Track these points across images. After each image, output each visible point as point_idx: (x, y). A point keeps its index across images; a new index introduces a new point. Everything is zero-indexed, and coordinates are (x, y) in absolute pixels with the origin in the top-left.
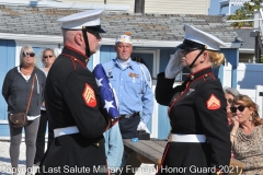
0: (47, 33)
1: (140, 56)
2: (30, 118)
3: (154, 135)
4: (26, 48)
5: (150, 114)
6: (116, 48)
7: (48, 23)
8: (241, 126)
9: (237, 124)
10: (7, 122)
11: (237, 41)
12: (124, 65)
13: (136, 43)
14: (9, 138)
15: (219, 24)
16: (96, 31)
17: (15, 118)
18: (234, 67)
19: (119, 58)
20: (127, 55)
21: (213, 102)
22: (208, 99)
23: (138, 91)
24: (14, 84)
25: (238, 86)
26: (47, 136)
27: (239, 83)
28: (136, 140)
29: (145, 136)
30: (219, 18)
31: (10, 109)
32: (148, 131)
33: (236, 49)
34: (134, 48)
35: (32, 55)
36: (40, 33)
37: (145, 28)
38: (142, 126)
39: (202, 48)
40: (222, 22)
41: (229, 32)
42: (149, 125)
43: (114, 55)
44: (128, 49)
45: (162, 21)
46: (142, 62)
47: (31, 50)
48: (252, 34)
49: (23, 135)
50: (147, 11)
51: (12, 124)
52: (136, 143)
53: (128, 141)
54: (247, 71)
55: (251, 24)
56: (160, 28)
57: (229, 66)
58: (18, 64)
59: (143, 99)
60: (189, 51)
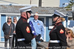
0: (15, 13)
1: (41, 19)
2: (10, 36)
3: (45, 40)
4: (9, 17)
5: (44, 35)
6: (34, 16)
7: (15, 10)
8: (69, 38)
9: (68, 37)
10: (4, 37)
11: (67, 14)
12: (36, 21)
13: (39, 15)
14: (4, 42)
15: (62, 10)
16: (30, 12)
17: (6, 36)
18: (67, 22)
19: (34, 19)
20: (37, 18)
21: (62, 31)
22: (60, 30)
23: (40, 28)
24: (6, 27)
25: (68, 27)
26: (15, 41)
27: (68, 26)
28: (40, 42)
29: (42, 41)
30: (62, 8)
31: (5, 34)
32: (43, 40)
33: (67, 17)
34: (39, 16)
35: (11, 19)
36: (13, 13)
37: (42, 11)
38: (41, 38)
39: (59, 16)
40: (63, 9)
41: (65, 12)
42: (43, 38)
43: (33, 18)
44: (37, 17)
45: (46, 9)
46: (41, 20)
47: (10, 17)
48: (72, 12)
49: (8, 41)
50: (42, 6)
51: (5, 38)
52: (40, 43)
53: (38, 42)
54: (70, 23)
55: (71, 9)
56: (46, 11)
57: (65, 21)
58: (6, 21)
59: (42, 31)
60: (55, 17)
